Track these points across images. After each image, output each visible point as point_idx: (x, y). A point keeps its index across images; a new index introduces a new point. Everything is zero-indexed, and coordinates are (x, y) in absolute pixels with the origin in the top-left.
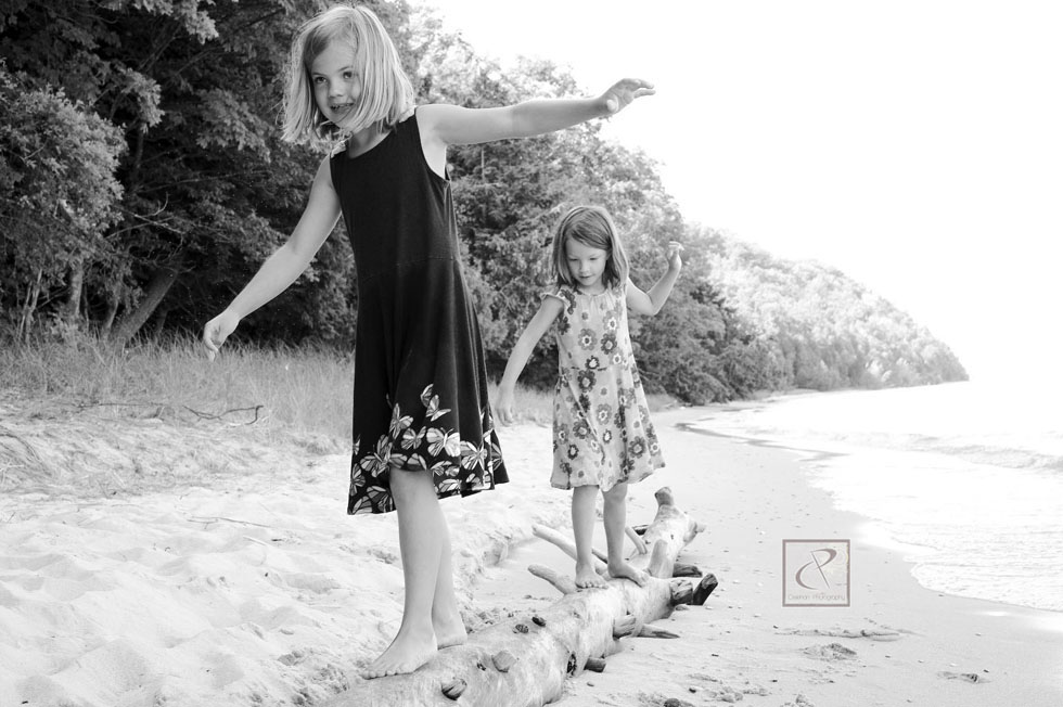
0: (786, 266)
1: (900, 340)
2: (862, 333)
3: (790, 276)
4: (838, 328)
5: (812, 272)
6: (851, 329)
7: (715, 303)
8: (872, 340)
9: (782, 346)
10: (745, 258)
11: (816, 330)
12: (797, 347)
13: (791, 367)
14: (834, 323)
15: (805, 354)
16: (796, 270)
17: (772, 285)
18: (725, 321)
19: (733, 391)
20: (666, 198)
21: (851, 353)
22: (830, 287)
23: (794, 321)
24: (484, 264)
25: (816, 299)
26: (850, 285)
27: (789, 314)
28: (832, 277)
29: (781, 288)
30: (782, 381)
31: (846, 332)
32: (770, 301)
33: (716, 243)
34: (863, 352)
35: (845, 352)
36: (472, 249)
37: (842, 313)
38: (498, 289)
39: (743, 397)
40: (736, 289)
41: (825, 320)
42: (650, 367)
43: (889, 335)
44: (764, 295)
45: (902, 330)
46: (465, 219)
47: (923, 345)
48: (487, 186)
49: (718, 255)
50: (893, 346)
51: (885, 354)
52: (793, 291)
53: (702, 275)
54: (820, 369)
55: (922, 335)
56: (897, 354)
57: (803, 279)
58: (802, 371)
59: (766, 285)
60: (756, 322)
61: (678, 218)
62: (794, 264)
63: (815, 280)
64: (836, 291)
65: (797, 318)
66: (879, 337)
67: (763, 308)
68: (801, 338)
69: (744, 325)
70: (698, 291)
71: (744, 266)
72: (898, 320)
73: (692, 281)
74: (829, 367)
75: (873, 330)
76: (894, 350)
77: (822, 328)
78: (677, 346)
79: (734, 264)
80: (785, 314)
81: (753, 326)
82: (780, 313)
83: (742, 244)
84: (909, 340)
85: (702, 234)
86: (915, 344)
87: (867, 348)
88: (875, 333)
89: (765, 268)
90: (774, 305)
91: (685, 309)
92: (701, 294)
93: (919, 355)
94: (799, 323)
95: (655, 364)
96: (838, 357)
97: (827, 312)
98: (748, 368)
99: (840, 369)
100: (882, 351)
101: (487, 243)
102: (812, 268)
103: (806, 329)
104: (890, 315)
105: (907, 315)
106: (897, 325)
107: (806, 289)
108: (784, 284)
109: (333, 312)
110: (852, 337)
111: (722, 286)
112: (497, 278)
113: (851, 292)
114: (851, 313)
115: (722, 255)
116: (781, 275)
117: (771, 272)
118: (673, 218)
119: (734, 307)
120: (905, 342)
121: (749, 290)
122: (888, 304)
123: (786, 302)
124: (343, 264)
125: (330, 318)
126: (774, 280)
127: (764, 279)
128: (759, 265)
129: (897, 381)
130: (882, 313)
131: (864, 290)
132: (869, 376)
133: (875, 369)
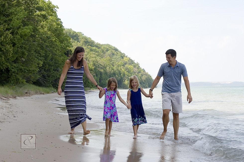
0: (99, 46)
1: (135, 73)
2: (123, 70)
3: (100, 50)
5: (108, 49)
6: (119, 69)
8: (126, 73)
9: (95, 73)
10: (86, 43)
11: (108, 68)
12: (101, 73)
13: (98, 80)
14: (114, 66)
15: (104, 76)
16: (102, 48)
21: (119, 77)
22: (113, 54)
23: (100, 65)
25: (108, 58)
26: (120, 54)
28: (114, 51)
29: (97, 53)
31: (118, 69)
33: (76, 37)
35: (117, 76)
37: (117, 63)
41: (111, 65)
42: (47, 78)
43: (132, 71)
44: (91, 55)
45: (136, 70)
47: (142, 75)
49: (77, 41)
52: (101, 55)
53: (68, 47)
55: (142, 72)
57: (105, 51)
58: (102, 81)
59: (92, 52)
61: (61, 26)
62: (102, 46)
63: (108, 52)
67: (90, 60)
68: (102, 70)
70: (67, 53)
71: (85, 45)
72: (135, 67)
73: (65, 48)
75: (127, 69)
77: (110, 68)
78: (58, 71)
79: (82, 44)
80: (97, 62)
83: (85, 38)
84: (138, 73)
85: (72, 33)
87: (124, 75)
88: (127, 70)
89: (92, 46)
90: (94, 59)
91: (62, 58)
92: (68, 53)
93: (141, 78)
94: (102, 65)
95: (49, 77)
100: (129, 76)
102: (108, 47)
103: (104, 67)
104: (132, 65)
105: (138, 65)
107: (105, 54)
108: (98, 52)
110: (120, 71)
113: (120, 56)
114: (119, 63)
116: (97, 49)
117: (94, 48)
118: (59, 26)
122: (132, 61)
123: (98, 58)
126: (95, 51)
127: (91, 50)
128: (90, 45)
130: (130, 64)
131: (124, 56)
132: (124, 85)
133: (126, 82)
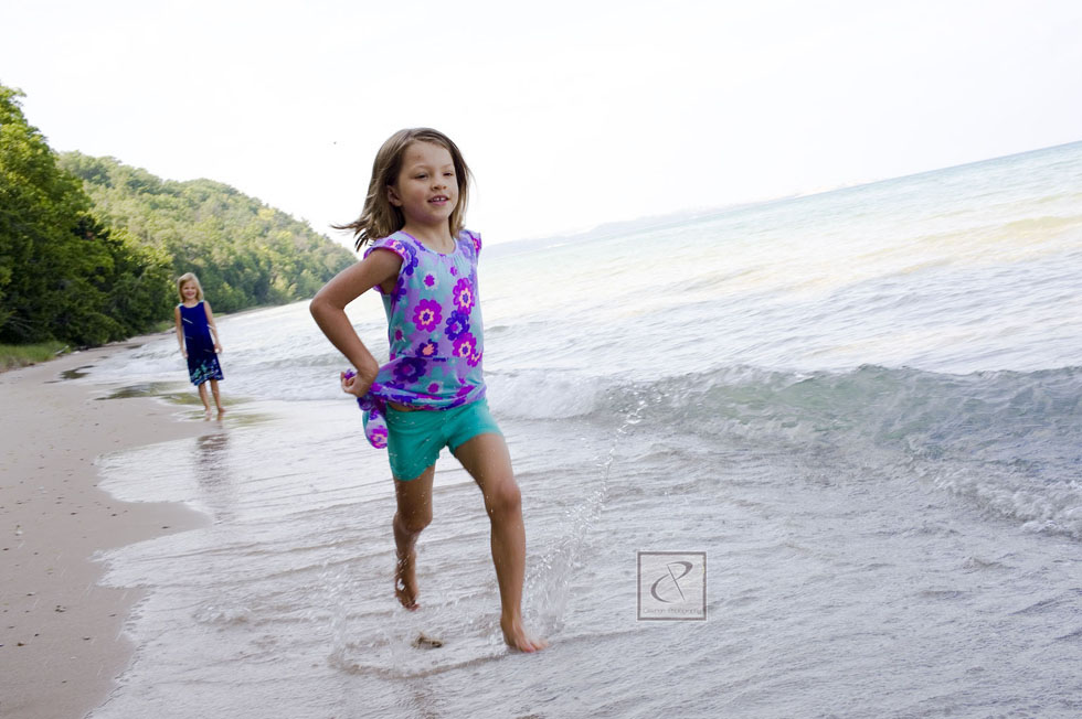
0: (177, 189)
1: (301, 251)
2: (263, 249)
3: (182, 200)
4: (238, 247)
5: (204, 193)
6: (251, 247)
7: (99, 237)
8: (275, 256)
10: (133, 185)
11: (215, 251)
14: (233, 242)
16: (187, 192)
17: (163, 211)
18: (113, 255)
19: (130, 327)
20: (31, 131)
21: (255, 271)
22: (225, 206)
23: (191, 246)
25: (212, 220)
26: (245, 201)
27: (185, 239)
28: (226, 196)
29: (174, 213)
31: (247, 250)
32: (162, 228)
33: (98, 172)
34: (266, 268)
35: (248, 270)
37: (240, 231)
39: (142, 332)
40: (125, 219)
41: (224, 240)
42: (32, 314)
43: (291, 247)
44: (156, 222)
45: (302, 241)
47: (325, 254)
49: (103, 185)
50: (295, 258)
51: (288, 268)
52: (188, 215)
53: (81, 209)
54: (225, 291)
55: (323, 243)
56: (300, 266)
57: (196, 201)
59: (157, 212)
60: (147, 252)
61: (46, 150)
62: (185, 186)
63: (209, 201)
64: (231, 211)
65: (194, 241)
66: (281, 251)
67: (156, 236)
68: (201, 262)
69: (135, 257)
70: (78, 227)
71: (132, 193)
72: (297, 232)
73: (71, 216)
74: (233, 287)
75: (274, 245)
76: (297, 262)
77: (222, 249)
78: (62, 288)
79: (121, 193)
80: (180, 240)
81: (145, 256)
82: (175, 239)
83: (127, 172)
84: (311, 251)
85: (83, 165)
86: (317, 254)
87: (270, 264)
88: (276, 247)
89: (154, 194)
90: (169, 232)
91: (67, 246)
92: (83, 229)
93: (322, 265)
94: (196, 247)
95: (38, 310)
96: (242, 276)
97: (225, 231)
98: (144, 301)
99: (245, 288)
100: (285, 265)
102: (204, 189)
103: (205, 252)
104: (289, 228)
105: (306, 226)
106: (297, 238)
107: (200, 211)
108: (177, 208)
110: (254, 255)
111: (109, 218)
113: (247, 209)
114: (249, 231)
115: (108, 186)
116: (173, 201)
117: (162, 197)
118: (40, 151)
119: (122, 238)
120: (307, 253)
121: (140, 218)
122: (286, 217)
123: (180, 227)
126: (166, 205)
127: (155, 206)
128: (148, 191)
129: (304, 293)
130: (281, 227)
131: (260, 205)
132: (275, 292)
133: (280, 284)
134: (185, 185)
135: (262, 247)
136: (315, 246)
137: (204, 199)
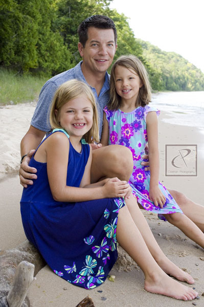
0: (165, 53)
1: (197, 77)
2: (187, 75)
3: (166, 56)
4: (180, 73)
6: (183, 73)
8: (189, 77)
9: (163, 77)
10: (153, 50)
11: (173, 73)
12: (167, 78)
13: (165, 84)
14: (178, 71)
15: (169, 80)
16: (168, 55)
17: (161, 59)
20: (130, 29)
21: (183, 81)
22: (178, 60)
23: (167, 70)
24: (69, 45)
25: (174, 63)
26: (184, 60)
28: (179, 57)
29: (163, 60)
30: (162, 88)
33: (145, 45)
35: (181, 80)
36: (65, 40)
37: (181, 68)
38: (73, 53)
40: (150, 59)
41: (176, 70)
43: (195, 75)
44: (158, 62)
45: (198, 74)
46: (63, 30)
48: (71, 19)
49: (145, 49)
51: (192, 81)
52: (167, 61)
53: (140, 54)
54: (173, 85)
56: (196, 81)
57: (170, 58)
58: (168, 85)
59: (159, 59)
60: (155, 69)
61: (133, 35)
63: (174, 58)
64: (180, 62)
66: (192, 76)
67: (158, 66)
68: (168, 75)
69: (152, 70)
71: (153, 53)
72: (197, 71)
74: (176, 84)
75: (190, 74)
76: (195, 80)
77: (175, 72)
79: (150, 52)
80: (164, 68)
81: (154, 71)
83: (152, 46)
85: (141, 42)
86: (202, 79)
87: (188, 79)
89: (159, 54)
90: (161, 65)
93: (203, 82)
96: (179, 81)
97: (176, 68)
99: (180, 85)
101: (70, 38)
102: (173, 54)
103: (170, 72)
104: (195, 70)
105: (200, 70)
107: (171, 61)
109: (8, 56)
110: (184, 76)
111: (146, 58)
112: (73, 50)
113: (184, 62)
114: (184, 69)
115: (147, 49)
116: (164, 56)
117: (161, 55)
118: (132, 36)
119: (149, 64)
120: (199, 78)
121: (154, 60)
122: (195, 66)
123: (165, 64)
124: (11, 39)
125: (8, 58)
126: (162, 57)
127: (158, 57)
128: (157, 53)
129: (196, 89)
130: (193, 69)
131: (188, 62)
132: (188, 88)
133: (189, 85)
134: (168, 53)
135: (186, 74)
136: (202, 76)
137: (172, 57)
